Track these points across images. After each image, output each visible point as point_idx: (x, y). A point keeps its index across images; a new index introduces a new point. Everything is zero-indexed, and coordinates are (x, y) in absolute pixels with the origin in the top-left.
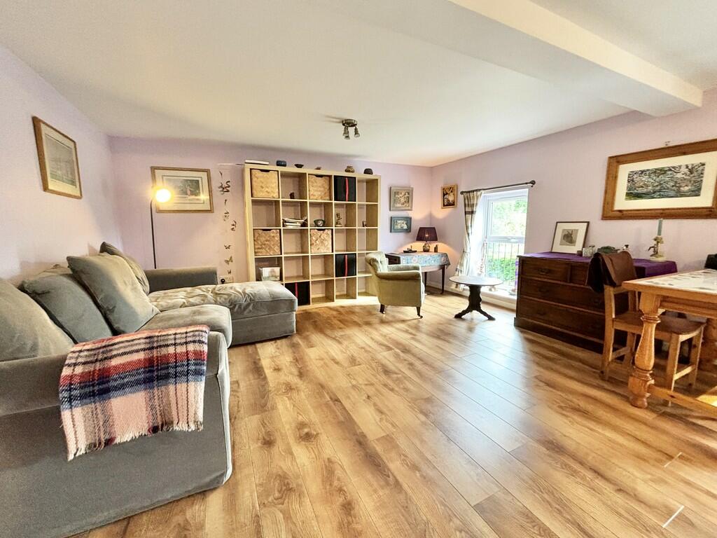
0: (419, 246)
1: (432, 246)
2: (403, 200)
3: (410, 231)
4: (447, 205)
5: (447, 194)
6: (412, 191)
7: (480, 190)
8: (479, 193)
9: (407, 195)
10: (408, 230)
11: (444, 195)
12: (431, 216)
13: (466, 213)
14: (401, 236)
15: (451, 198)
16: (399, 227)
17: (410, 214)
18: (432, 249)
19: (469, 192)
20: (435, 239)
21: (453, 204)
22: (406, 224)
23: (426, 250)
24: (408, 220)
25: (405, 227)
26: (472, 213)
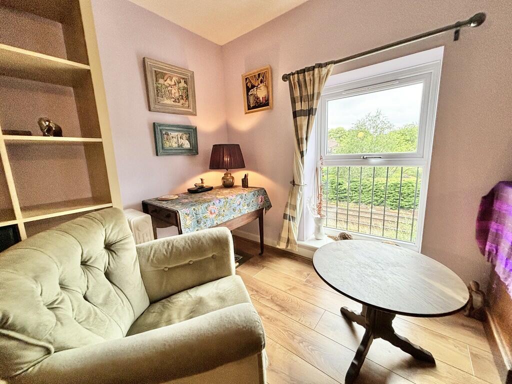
0: (214, 178)
1: (238, 176)
2: (175, 92)
3: (197, 153)
4: (254, 107)
5: (253, 87)
6: (192, 77)
7: (326, 64)
8: (324, 70)
9: (182, 84)
10: (193, 151)
11: (248, 89)
12: (228, 128)
13: (295, 114)
14: (180, 161)
15: (261, 93)
16: (175, 145)
17: (193, 121)
18: (238, 182)
19: (303, 71)
20: (241, 165)
21: (267, 104)
22: (189, 139)
23: (228, 185)
24: (191, 132)
25: (187, 145)
26: (310, 112)
